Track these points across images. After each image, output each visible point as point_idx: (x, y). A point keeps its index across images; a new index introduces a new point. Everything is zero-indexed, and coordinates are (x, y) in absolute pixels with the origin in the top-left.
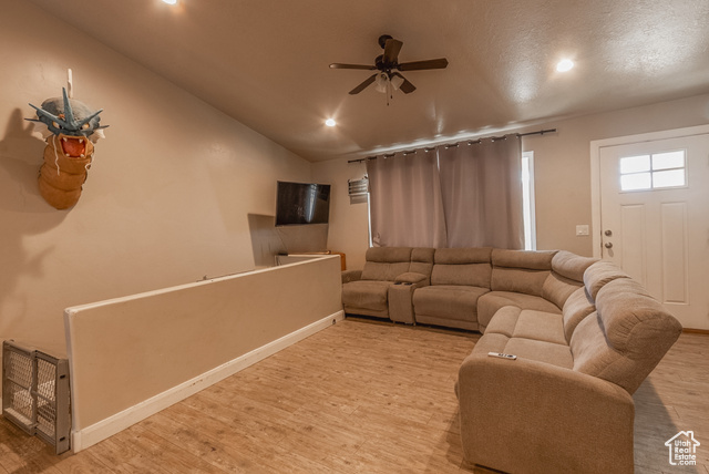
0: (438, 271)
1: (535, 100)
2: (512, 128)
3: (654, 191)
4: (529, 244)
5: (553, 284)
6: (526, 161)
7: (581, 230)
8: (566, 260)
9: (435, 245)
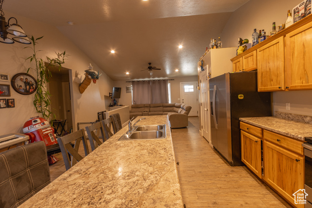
0: (151, 109)
1: (170, 74)
2: (166, 78)
3: (189, 92)
4: (170, 102)
5: (175, 109)
6: (169, 85)
7: (179, 99)
8: (177, 104)
9: (150, 103)
